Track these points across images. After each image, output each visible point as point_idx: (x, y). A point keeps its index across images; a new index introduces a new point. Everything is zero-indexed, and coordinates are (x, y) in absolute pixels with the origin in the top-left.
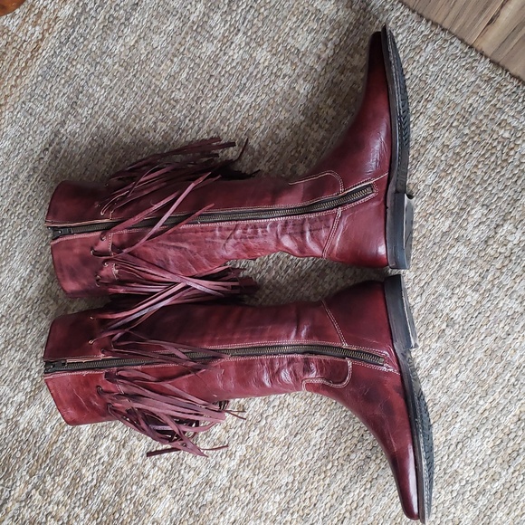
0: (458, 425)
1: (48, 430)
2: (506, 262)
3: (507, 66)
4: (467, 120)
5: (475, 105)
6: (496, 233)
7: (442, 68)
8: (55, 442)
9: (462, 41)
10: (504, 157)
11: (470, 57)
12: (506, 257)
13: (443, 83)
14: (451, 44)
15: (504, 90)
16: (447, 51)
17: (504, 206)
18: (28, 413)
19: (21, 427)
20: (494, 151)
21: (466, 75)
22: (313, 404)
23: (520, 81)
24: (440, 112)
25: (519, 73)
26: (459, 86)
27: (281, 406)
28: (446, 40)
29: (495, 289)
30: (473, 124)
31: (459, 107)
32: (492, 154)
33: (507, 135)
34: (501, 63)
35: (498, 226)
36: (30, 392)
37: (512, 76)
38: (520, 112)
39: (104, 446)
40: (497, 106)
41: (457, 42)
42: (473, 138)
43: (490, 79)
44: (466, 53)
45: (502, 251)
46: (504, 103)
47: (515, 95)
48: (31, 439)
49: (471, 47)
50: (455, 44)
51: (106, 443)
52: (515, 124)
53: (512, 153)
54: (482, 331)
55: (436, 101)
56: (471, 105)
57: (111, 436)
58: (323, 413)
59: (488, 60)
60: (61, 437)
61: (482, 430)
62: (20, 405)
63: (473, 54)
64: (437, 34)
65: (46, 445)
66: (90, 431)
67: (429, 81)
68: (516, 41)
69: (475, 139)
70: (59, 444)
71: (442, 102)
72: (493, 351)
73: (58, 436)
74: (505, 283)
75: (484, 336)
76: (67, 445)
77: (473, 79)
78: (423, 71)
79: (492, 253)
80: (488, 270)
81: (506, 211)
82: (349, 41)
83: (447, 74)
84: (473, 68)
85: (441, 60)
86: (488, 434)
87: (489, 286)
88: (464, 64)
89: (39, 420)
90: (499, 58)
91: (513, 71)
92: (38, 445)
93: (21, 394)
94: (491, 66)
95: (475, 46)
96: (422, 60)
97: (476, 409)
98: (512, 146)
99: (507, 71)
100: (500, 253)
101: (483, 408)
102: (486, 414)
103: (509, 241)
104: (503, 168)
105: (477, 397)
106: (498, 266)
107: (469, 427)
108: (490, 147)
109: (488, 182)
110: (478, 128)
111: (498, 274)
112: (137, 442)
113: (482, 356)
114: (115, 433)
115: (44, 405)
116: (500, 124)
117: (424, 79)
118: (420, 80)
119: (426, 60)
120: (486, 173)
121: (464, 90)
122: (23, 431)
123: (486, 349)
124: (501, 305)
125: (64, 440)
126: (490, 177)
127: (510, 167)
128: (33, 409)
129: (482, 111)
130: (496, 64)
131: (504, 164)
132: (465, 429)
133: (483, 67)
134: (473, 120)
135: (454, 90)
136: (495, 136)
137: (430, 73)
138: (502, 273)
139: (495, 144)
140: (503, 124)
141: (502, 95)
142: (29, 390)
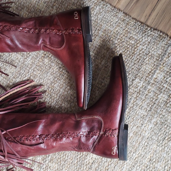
0: (125, 166)
2: (138, 95)
3: (130, 14)
4: (116, 38)
5: (119, 31)
6: (133, 83)
7: (104, 16)
9: (111, 5)
10: (133, 52)
11: (115, 11)
12: (138, 93)
13: (104, 22)
14: (106, 6)
15: (130, 24)
16: (105, 9)
17: (135, 72)
20: (128, 49)
21: (114, 19)
22: (61, 165)
23: (136, 20)
24: (104, 35)
25: (135, 17)
26: (112, 23)
27: (47, 168)
28: (104, 5)
29: (135, 106)
30: (119, 39)
31: (113, 32)
32: (128, 51)
33: (133, 42)
34: (127, 13)
35: (133, 80)
37: (133, 18)
38: (137, 33)
40: (128, 31)
41: (109, 6)
42: (119, 44)
43: (124, 20)
44: (113, 10)
45: (136, 90)
46: (131, 29)
47: (135, 26)
49: (115, 7)
50: (108, 6)
52: (136, 38)
53: (136, 50)
54: (131, 124)
55: (103, 30)
56: (117, 31)
58: (66, 168)
59: (122, 12)
61: (136, 166)
63: (116, 10)
64: (100, 2)
67: (99, 22)
68: (132, 4)
69: (120, 45)
71: (105, 30)
72: (137, 133)
74: (138, 103)
75: (132, 126)
77: (117, 20)
78: (96, 18)
79: (132, 91)
80: (131, 99)
81: (136, 74)
82: (63, 6)
83: (106, 18)
84: (117, 16)
85: (103, 13)
86: (138, 168)
87: (132, 105)
88: (113, 14)
90: (126, 12)
91: (133, 16)
94: (124, 14)
95: (116, 6)
96: (95, 13)
97: (132, 158)
98: (136, 47)
99: (130, 16)
100: (135, 91)
101: (135, 157)
102: (137, 159)
103: (138, 86)
104: (133, 56)
105: (132, 153)
106: (135, 96)
107: (130, 166)
108: (127, 48)
109: (127, 62)
110: (121, 40)
111: (135, 100)
113: (132, 135)
116: (130, 38)
117: (96, 21)
118: (95, 22)
119: (97, 13)
120: (126, 59)
121: (114, 25)
123: (133, 132)
124: (138, 113)
126: (128, 60)
127: (136, 56)
129: (122, 33)
130: (126, 14)
131: (133, 55)
132: (128, 167)
133: (121, 15)
134: (118, 37)
135: (109, 25)
136: (128, 43)
137: (99, 19)
138: (137, 100)
139: (128, 46)
140: (131, 38)
141: (130, 26)
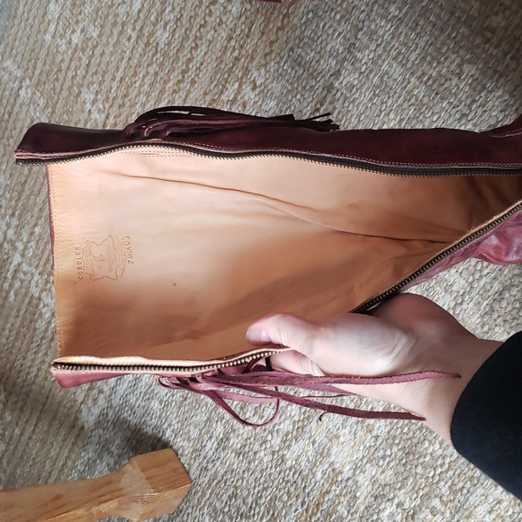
1: (319, 475)
8: (328, 492)
18: (296, 447)
19: (289, 464)
36: (299, 421)
39: (387, 512)
48: (299, 481)
51: (389, 509)
57: (396, 501)
60: (334, 488)
62: (287, 435)
65: (316, 493)
66: (370, 488)
70: (331, 495)
73: (331, 485)
76: (342, 499)
89: (308, 460)
92: (307, 491)
93: (287, 422)
112: (430, 516)
114: (402, 498)
115: (314, 442)
122: (290, 469)
125: (338, 492)
128: (301, 443)
142: (296, 418)
